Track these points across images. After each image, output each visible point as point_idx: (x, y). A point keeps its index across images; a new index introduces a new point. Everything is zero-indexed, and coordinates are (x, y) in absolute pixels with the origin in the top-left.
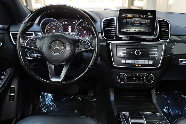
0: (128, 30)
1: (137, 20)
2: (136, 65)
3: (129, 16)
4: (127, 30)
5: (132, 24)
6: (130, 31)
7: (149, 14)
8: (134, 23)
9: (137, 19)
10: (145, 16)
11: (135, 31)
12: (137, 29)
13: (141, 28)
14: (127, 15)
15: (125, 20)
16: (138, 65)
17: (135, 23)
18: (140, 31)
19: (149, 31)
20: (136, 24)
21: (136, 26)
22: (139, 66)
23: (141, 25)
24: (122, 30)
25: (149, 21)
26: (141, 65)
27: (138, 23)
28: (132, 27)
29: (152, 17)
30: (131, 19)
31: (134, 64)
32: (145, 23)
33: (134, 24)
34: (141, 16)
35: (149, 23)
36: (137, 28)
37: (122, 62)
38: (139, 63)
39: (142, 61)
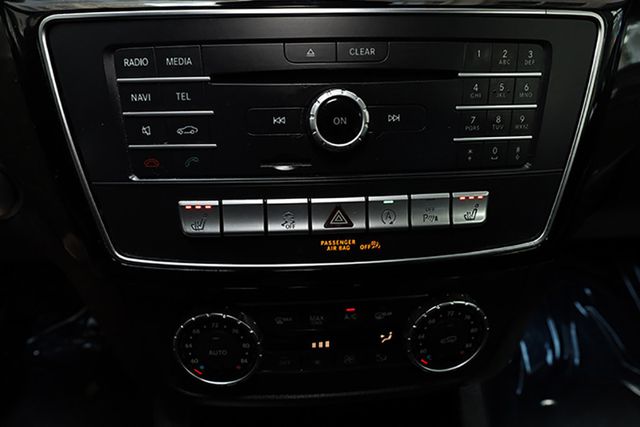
2: (331, 245)
16: (345, 245)
22: (354, 253)
26: (375, 244)
31: (312, 236)
37: (188, 229)
38: (359, 225)
39: (388, 199)
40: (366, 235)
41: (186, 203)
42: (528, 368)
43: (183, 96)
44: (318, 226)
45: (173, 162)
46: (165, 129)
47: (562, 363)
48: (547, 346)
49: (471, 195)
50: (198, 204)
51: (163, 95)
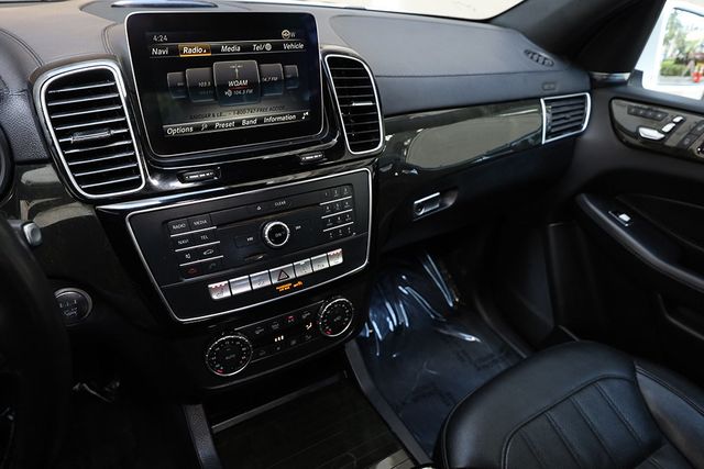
0: (204, 122)
1: (237, 71)
2: (281, 288)
3: (191, 50)
4: (197, 128)
5: (219, 94)
6: (211, 127)
7: (286, 33)
8: (226, 87)
9: (236, 66)
10: (268, 47)
11: (238, 123)
12: (247, 116)
13: (262, 105)
14: (180, 45)
15: (173, 77)
16: (287, 287)
17: (231, 84)
18: (260, 121)
19: (299, 116)
20: (233, 89)
21: (236, 99)
22: (292, 289)
23: (258, 91)
24: (173, 130)
25: (293, 69)
26: (300, 283)
27: (245, 83)
28: (218, 110)
29: (301, 46)
30: (208, 69)
31: (273, 286)
32: (276, 79)
33: (229, 93)
34: (250, 48)
35: (293, 78)
36: (243, 112)
37: (215, 297)
38: (292, 276)
39: (302, 262)
40: (296, 280)
41: (213, 286)
42: (380, 337)
43: (204, 237)
44: (275, 281)
45: (202, 269)
46: (197, 254)
47: (399, 328)
48: (388, 319)
49: (335, 252)
50: (218, 285)
51: (194, 239)
